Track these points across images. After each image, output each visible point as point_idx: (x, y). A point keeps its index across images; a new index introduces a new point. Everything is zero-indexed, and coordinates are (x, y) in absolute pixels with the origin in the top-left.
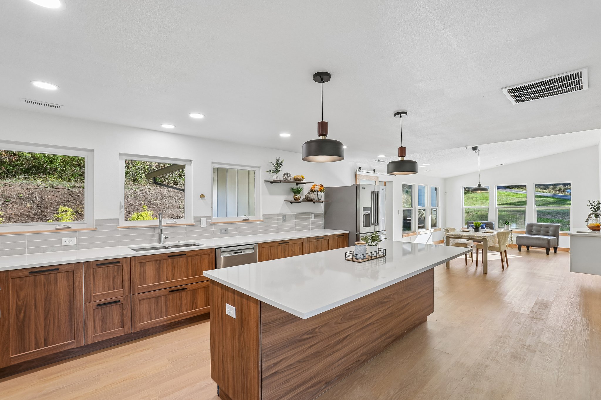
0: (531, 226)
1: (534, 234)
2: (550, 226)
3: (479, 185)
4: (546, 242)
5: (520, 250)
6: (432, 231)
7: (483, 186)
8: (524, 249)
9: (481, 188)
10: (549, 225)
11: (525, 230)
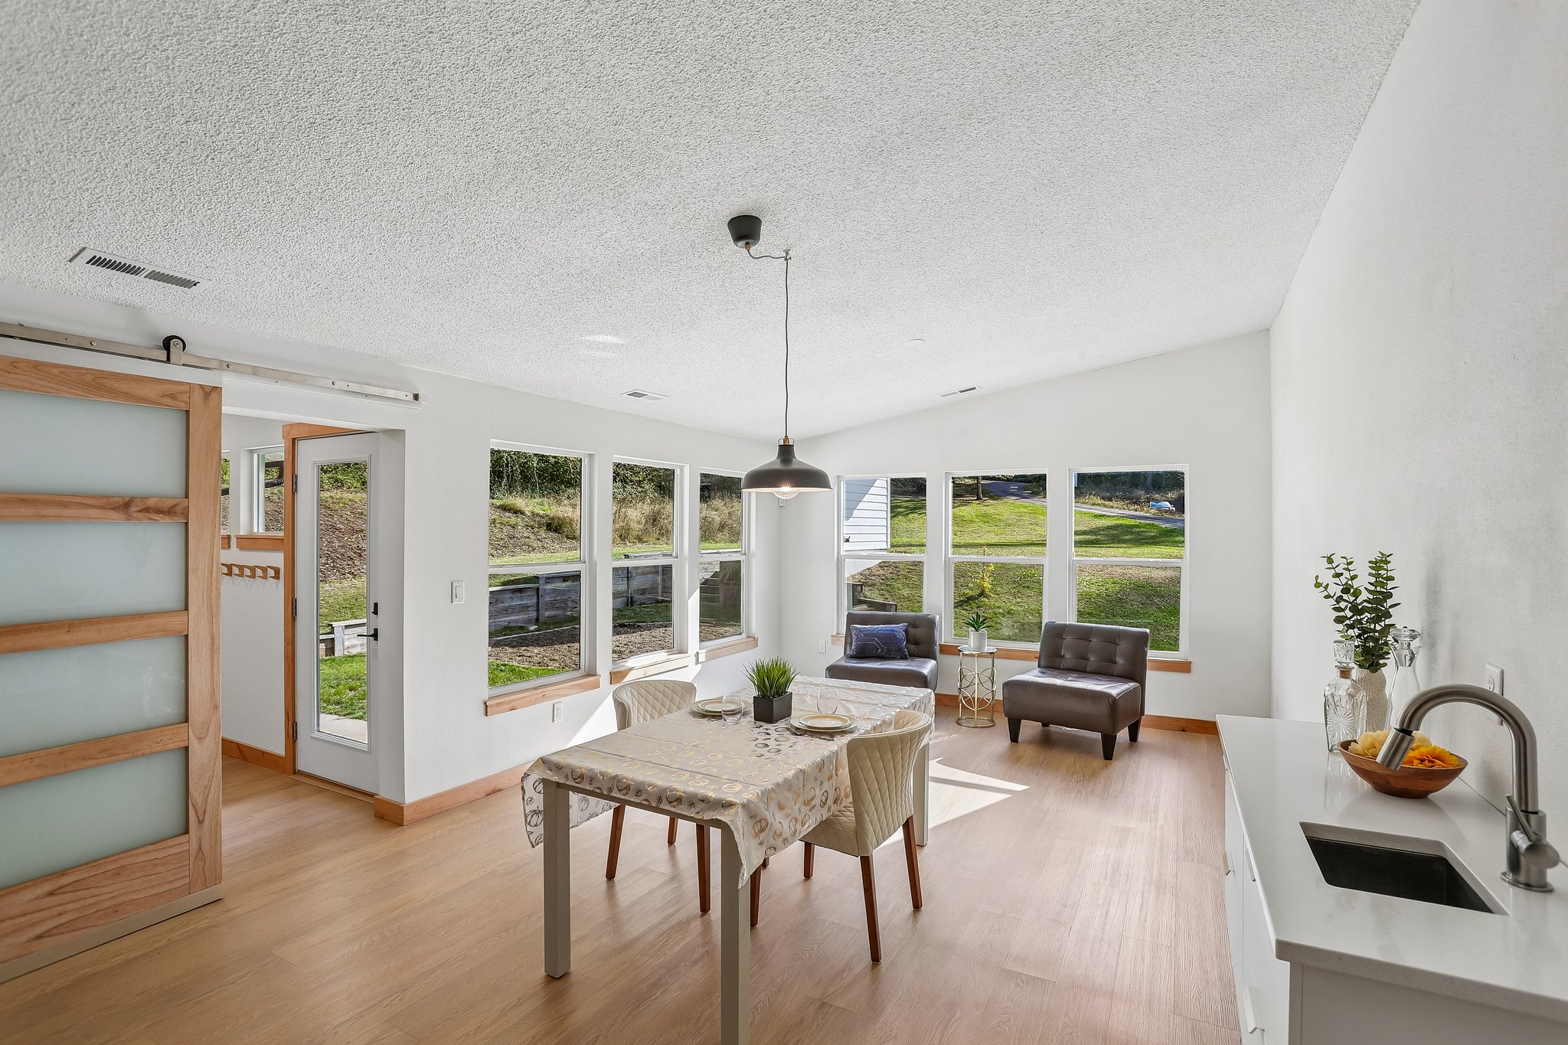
0: (1057, 632)
1: (1066, 666)
2: (1119, 633)
3: (786, 451)
4: (1103, 709)
5: (1014, 738)
6: (702, 658)
7: (803, 458)
8: (1029, 729)
9: (794, 466)
10: (1116, 629)
11: (1036, 647)
